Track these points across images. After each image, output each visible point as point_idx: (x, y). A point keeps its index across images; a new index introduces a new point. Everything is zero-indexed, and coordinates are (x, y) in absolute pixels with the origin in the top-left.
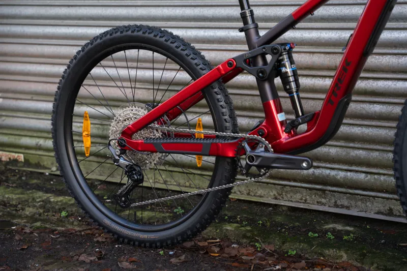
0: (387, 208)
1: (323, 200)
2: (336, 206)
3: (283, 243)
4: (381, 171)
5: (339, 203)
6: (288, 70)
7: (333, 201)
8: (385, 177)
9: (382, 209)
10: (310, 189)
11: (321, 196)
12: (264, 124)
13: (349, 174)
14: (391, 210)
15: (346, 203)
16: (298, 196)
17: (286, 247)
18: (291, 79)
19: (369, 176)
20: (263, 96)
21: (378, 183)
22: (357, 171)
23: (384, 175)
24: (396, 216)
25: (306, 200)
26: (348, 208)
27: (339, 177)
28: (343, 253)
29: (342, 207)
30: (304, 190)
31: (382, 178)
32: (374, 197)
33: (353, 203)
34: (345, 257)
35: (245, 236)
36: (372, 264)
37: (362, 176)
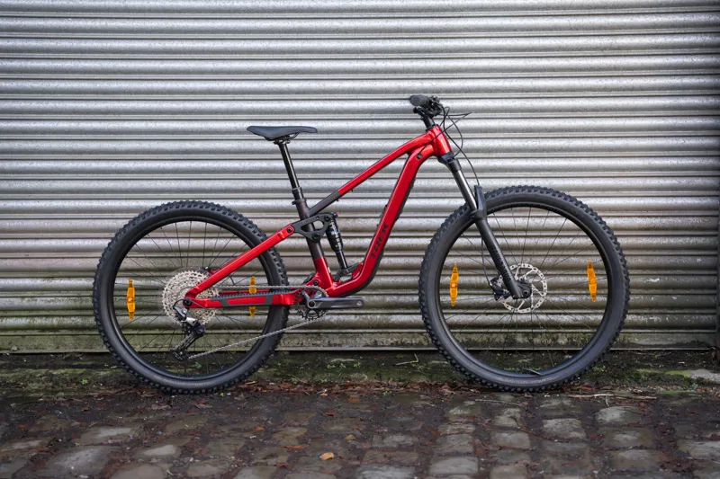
0: (373, 340)
1: (318, 342)
2: (330, 345)
3: (313, 376)
4: (368, 312)
5: (332, 342)
6: (334, 233)
7: (327, 341)
8: (371, 316)
9: (369, 342)
10: (306, 334)
11: (316, 339)
12: (316, 276)
13: (341, 317)
14: (376, 342)
15: (338, 341)
16: (296, 341)
17: (317, 378)
18: (338, 240)
19: (358, 317)
20: (315, 256)
21: (366, 322)
22: (347, 314)
23: (370, 314)
24: (380, 346)
25: (302, 344)
26: (340, 345)
27: (333, 320)
28: (364, 375)
29: (335, 345)
30: (301, 336)
31: (369, 317)
32: (362, 333)
33: (344, 341)
34: (366, 377)
35: (275, 376)
36: (389, 379)
37: (353, 317)
